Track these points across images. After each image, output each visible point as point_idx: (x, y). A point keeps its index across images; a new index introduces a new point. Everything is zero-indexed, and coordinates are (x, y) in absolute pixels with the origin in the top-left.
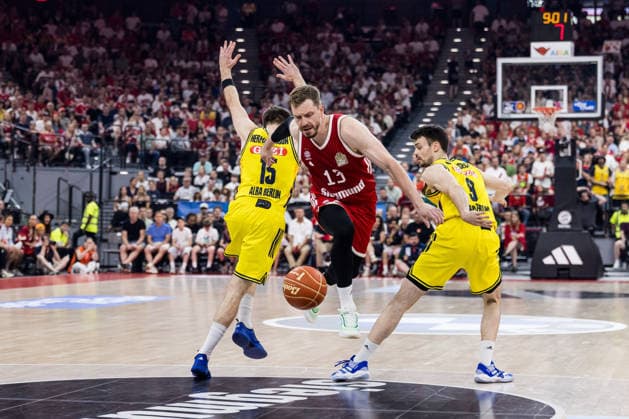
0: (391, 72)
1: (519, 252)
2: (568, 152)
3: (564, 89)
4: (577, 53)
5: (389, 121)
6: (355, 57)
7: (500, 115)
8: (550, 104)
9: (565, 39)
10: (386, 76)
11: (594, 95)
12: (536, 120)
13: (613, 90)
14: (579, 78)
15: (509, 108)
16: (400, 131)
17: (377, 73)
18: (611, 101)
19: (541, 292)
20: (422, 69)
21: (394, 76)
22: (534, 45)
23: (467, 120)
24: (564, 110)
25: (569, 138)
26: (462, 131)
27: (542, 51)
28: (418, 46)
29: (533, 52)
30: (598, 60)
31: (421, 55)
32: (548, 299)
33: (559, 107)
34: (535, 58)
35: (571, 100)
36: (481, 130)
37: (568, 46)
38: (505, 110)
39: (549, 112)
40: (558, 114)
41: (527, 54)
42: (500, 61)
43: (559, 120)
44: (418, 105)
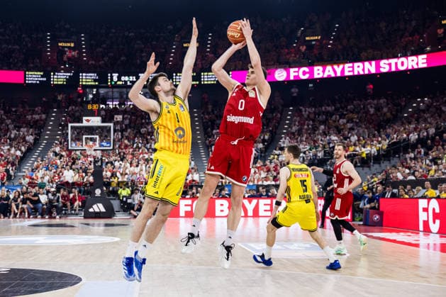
0: (24, 128)
1: (79, 207)
2: (99, 163)
3: (97, 137)
4: (103, 122)
5: (23, 149)
6: (8, 122)
7: (70, 148)
8: (91, 143)
9: (98, 116)
10: (22, 129)
11: (110, 140)
12: (85, 150)
13: (120, 137)
14: (103, 132)
15: (74, 145)
16: (28, 154)
17: (18, 128)
18: (119, 141)
19: (88, 224)
20: (38, 127)
21: (25, 129)
22: (84, 118)
23: (57, 150)
24: (97, 146)
25: (100, 157)
26: (56, 154)
27: (88, 121)
28: (37, 117)
29: (84, 121)
30: (112, 125)
31: (37, 120)
32: (91, 227)
33: (95, 145)
34: (85, 124)
35: (101, 141)
36: (64, 153)
37: (99, 119)
38: (72, 146)
39: (91, 147)
40: (94, 148)
41: (82, 122)
42: (70, 125)
43: (95, 150)
44: (36, 142)
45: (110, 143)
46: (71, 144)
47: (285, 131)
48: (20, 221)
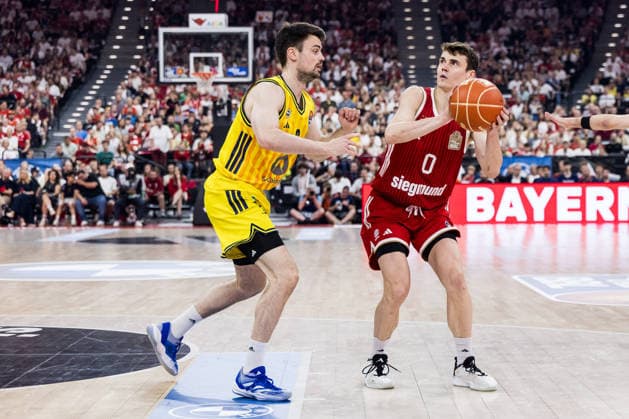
0: (66, 37)
1: (184, 202)
2: (225, 112)
3: (220, 56)
4: (231, 24)
5: (64, 81)
6: (32, 24)
7: (162, 79)
8: (206, 69)
9: (220, 12)
10: (61, 41)
11: (246, 63)
12: (195, 83)
13: (268, 56)
14: (232, 46)
15: (170, 73)
16: (75, 92)
17: (53, 38)
18: (265, 64)
19: (202, 238)
20: (96, 36)
21: (68, 41)
22: (192, 17)
23: (137, 83)
24: (220, 76)
25: (225, 99)
26: (132, 91)
27: (200, 22)
28: (91, 14)
29: (191, 23)
30: (249, 31)
31: (93, 22)
32: (207, 244)
33: (215, 72)
34: (193, 28)
35: (228, 64)
36: (150, 91)
37: (222, 18)
38: (167, 74)
39: (206, 77)
40: (214, 79)
41: (187, 25)
42: (162, 31)
43: (215, 84)
44: (92, 68)
45: (246, 69)
46: (165, 71)
47: (612, 45)
48: (61, 233)
